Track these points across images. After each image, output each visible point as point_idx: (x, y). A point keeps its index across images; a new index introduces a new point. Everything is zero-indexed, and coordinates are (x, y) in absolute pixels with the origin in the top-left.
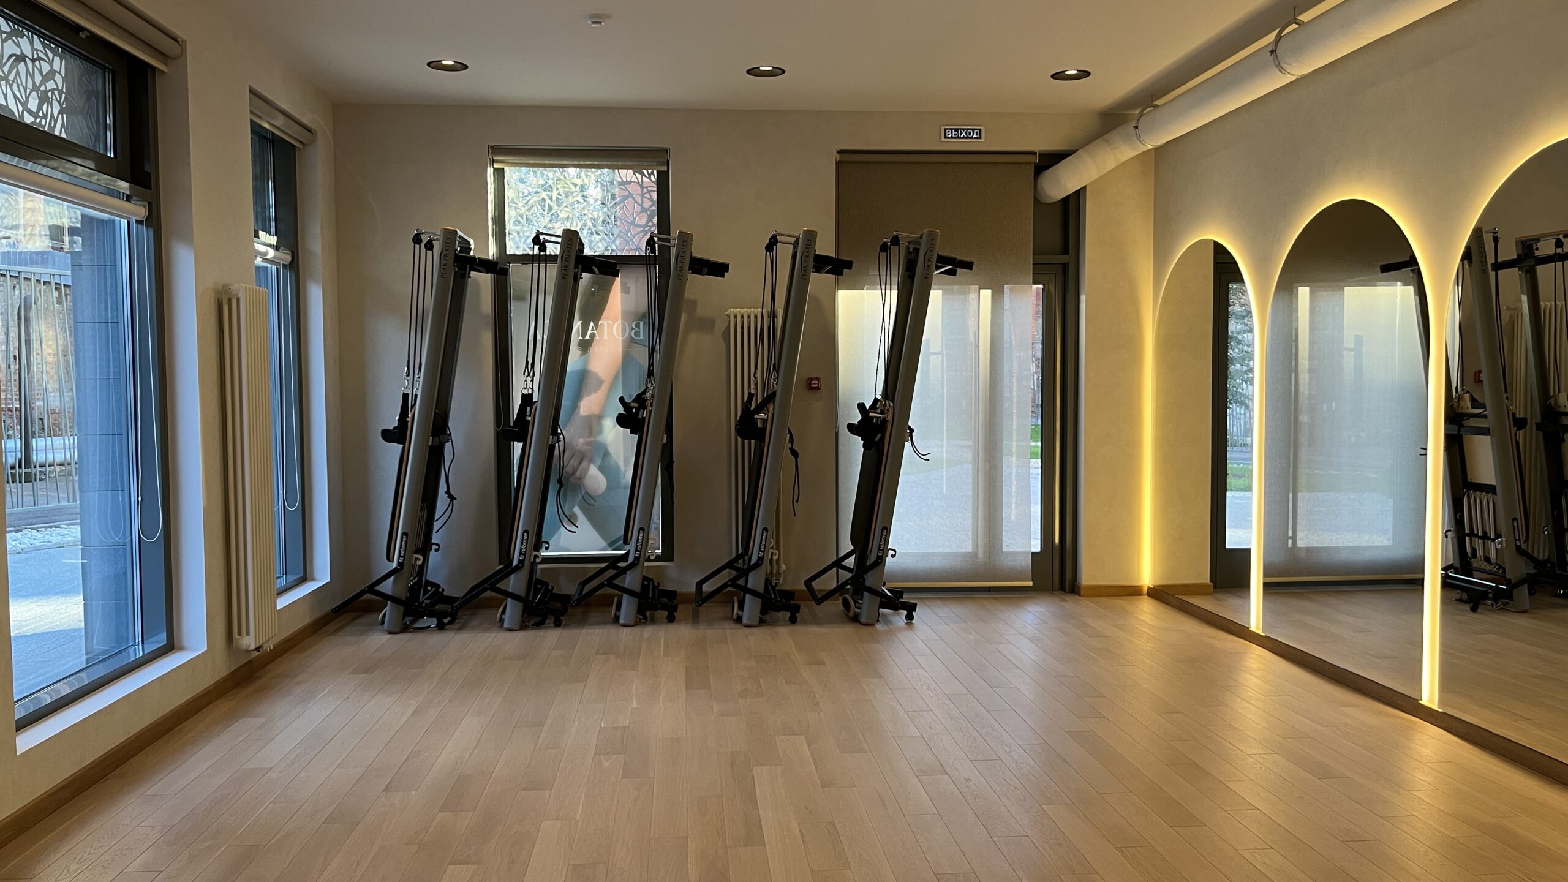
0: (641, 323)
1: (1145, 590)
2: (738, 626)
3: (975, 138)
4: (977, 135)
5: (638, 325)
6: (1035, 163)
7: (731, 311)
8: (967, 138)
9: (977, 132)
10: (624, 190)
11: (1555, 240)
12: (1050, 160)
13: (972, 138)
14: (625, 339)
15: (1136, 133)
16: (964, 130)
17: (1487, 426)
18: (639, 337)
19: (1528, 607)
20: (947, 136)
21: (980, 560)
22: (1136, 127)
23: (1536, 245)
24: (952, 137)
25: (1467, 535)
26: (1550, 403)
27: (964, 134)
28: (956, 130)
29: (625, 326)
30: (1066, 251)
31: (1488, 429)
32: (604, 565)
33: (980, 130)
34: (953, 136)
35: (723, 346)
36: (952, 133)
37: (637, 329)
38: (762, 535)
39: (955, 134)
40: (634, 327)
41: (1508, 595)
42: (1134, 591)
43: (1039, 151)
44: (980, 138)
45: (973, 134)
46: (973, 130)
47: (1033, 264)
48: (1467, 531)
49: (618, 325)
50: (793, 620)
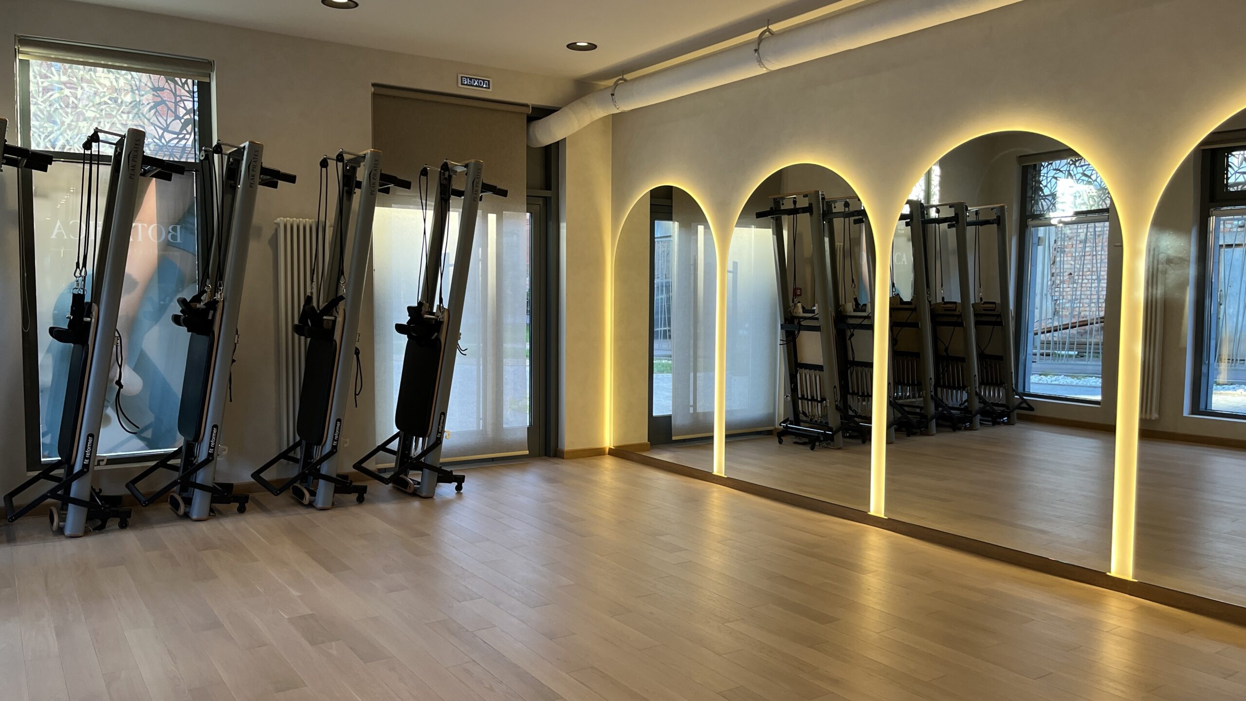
0: (179, 227)
1: (607, 450)
2: (311, 510)
3: (485, 88)
4: (486, 85)
5: (174, 229)
6: (527, 114)
7: (280, 220)
8: (479, 86)
9: (486, 83)
10: (157, 96)
11: (844, 202)
12: (541, 113)
13: (482, 87)
14: (161, 242)
15: (613, 99)
16: (476, 79)
17: (819, 325)
18: (177, 240)
19: (842, 446)
20: (463, 82)
21: (490, 436)
22: (613, 95)
23: (835, 205)
24: (467, 85)
25: (800, 398)
26: (841, 310)
27: (476, 83)
28: (471, 79)
29: (161, 229)
30: (548, 187)
31: (820, 326)
32: (152, 464)
33: (489, 81)
34: (468, 83)
35: (270, 252)
36: (467, 81)
37: (173, 233)
38: (336, 426)
39: (470, 82)
40: (171, 231)
41: (831, 438)
42: (598, 452)
43: (532, 104)
44: (489, 88)
45: (484, 84)
46: (484, 81)
47: (527, 196)
48: (800, 396)
49: (154, 227)
50: (361, 500)
